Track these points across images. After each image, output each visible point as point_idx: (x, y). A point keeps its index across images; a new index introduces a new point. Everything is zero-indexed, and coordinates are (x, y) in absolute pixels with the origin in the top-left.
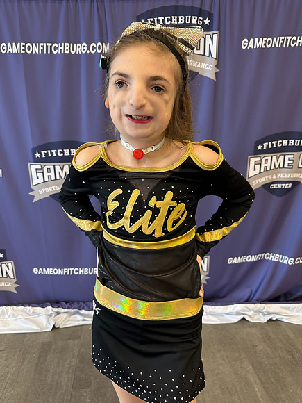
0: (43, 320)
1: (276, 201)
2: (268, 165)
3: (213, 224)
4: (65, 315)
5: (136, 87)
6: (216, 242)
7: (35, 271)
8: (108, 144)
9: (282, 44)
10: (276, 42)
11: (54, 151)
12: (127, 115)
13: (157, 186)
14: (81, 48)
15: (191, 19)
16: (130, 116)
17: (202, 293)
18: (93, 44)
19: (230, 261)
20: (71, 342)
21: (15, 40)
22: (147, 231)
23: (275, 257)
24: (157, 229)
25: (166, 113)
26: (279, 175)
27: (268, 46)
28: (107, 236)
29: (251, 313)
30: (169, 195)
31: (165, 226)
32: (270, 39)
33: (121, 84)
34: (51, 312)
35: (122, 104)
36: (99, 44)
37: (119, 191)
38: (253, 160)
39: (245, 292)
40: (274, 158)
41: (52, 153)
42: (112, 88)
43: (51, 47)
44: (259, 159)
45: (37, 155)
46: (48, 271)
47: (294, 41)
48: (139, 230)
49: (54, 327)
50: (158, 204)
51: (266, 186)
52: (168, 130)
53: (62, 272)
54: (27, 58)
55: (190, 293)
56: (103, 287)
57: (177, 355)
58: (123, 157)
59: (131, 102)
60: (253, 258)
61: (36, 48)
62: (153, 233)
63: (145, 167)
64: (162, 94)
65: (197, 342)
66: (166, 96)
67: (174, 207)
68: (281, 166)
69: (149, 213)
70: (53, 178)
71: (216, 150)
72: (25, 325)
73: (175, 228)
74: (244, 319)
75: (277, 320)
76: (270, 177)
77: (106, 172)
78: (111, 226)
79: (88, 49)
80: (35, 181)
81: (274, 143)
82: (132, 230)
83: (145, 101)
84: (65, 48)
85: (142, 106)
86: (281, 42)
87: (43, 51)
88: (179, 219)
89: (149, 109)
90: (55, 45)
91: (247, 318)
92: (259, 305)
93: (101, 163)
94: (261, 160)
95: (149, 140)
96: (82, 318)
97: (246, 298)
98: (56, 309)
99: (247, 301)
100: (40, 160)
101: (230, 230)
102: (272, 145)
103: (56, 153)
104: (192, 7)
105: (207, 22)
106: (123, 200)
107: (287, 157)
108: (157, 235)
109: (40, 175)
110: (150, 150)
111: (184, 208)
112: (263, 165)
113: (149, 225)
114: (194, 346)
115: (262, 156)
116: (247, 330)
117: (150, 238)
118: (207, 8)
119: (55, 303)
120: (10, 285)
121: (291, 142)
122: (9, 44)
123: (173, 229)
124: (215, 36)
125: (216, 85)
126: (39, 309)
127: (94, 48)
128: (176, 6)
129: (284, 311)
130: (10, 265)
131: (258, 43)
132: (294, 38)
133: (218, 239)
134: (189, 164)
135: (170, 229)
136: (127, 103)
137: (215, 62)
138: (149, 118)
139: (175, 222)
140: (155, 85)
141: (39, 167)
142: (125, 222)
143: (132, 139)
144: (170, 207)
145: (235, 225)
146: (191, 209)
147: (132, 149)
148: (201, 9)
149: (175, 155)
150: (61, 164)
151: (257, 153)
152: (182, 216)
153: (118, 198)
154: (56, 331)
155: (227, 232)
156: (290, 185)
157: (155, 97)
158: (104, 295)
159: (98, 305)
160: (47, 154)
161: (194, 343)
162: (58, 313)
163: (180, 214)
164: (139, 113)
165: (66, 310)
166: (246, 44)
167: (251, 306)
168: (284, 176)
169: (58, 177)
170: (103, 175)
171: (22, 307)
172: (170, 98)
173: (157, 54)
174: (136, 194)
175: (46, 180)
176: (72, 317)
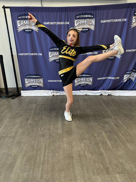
0: (50, 93)
1: (110, 62)
7: (48, 81)
9: (111, 21)
15: (89, 16)
19: (98, 79)
21: (47, 21)
23: (110, 78)
27: (107, 22)
36: (67, 22)
42: (68, 36)
46: (52, 81)
47: (114, 21)
53: (55, 81)
54: (50, 26)
60: (104, 78)
62: (70, 55)
70: (54, 56)
75: (110, 95)
79: (64, 23)
84: (59, 23)
87: (53, 24)
91: (102, 94)
92: (106, 91)
96: (60, 93)
97: (103, 89)
103: (55, 49)
105: (92, 16)
118: (92, 13)
119: (53, 89)
125: (94, 31)
128: (85, 13)
129: (112, 92)
137: (94, 26)
141: (51, 53)
144: (73, 51)
150: (56, 52)
154: (54, 96)
160: (53, 49)
165: (56, 91)
166: (102, 22)
171: (45, 90)
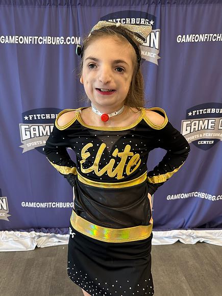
0: (28, 241)
1: (202, 153)
2: (197, 127)
3: (160, 170)
4: (45, 238)
5: (104, 68)
6: (162, 184)
7: (23, 204)
8: (82, 110)
9: (206, 39)
10: (202, 38)
11: (39, 115)
12: (97, 89)
13: (118, 141)
14: (59, 40)
15: (140, 20)
16: (99, 90)
17: (151, 222)
18: (69, 38)
19: (169, 198)
20: (49, 258)
21: (11, 34)
22: (111, 175)
23: (202, 195)
24: (118, 173)
25: (125, 87)
26: (204, 134)
27: (196, 41)
28: (81, 179)
29: (184, 237)
30: (128, 147)
31: (125, 171)
32: (197, 35)
33: (92, 66)
34: (34, 236)
35: (93, 81)
36: (73, 37)
37: (90, 145)
38: (185, 123)
39: (180, 221)
40: (201, 122)
41: (37, 117)
42: (85, 69)
43: (37, 39)
44: (189, 122)
45: (26, 118)
46: (33, 205)
47: (215, 37)
48: (105, 174)
49: (36, 247)
50: (120, 155)
51: (195, 142)
52: (126, 99)
53: (43, 205)
54: (20, 47)
55: (143, 222)
56: (78, 217)
57: (134, 269)
58: (93, 119)
59: (100, 79)
60: (186, 196)
61: (27, 40)
62: (116, 176)
63: (110, 127)
64: (123, 73)
65: (148, 259)
66: (126, 75)
67: (131, 157)
68: (206, 128)
69: (112, 161)
70: (38, 135)
71: (163, 115)
72: (14, 246)
73: (132, 172)
74: (179, 241)
75: (203, 242)
76: (198, 136)
77: (81, 130)
78: (84, 171)
79: (65, 41)
80: (24, 137)
81: (201, 111)
82: (100, 174)
83: (110, 79)
84: (48, 40)
85: (108, 82)
86: (206, 38)
87: (31, 42)
88: (135, 166)
89: (113, 85)
90: (41, 38)
91: (181, 241)
92: (190, 231)
93: (76, 124)
94: (191, 123)
95: (112, 107)
96: (58, 240)
97: (180, 226)
98: (38, 234)
99: (182, 228)
100: (28, 122)
101: (172, 174)
102: (199, 112)
103: (40, 117)
104: (141, 12)
105: (152, 23)
106: (93, 151)
107: (210, 121)
108: (118, 178)
109: (28, 133)
110: (114, 114)
111: (139, 157)
112: (193, 127)
113: (113, 170)
114: (146, 262)
115: (192, 120)
116: (182, 250)
117: (114, 180)
118: (152, 13)
119: (38, 229)
120: (4, 215)
121: (213, 111)
122: (7, 37)
123: (130, 173)
124: (158, 33)
125: (158, 68)
126: (25, 233)
127: (69, 40)
128: (129, 11)
129: (209, 235)
130: (4, 200)
131: (189, 39)
132: (215, 35)
133: (164, 181)
134: (143, 124)
135: (128, 173)
136: (97, 80)
137: (158, 52)
138: (113, 91)
139: (132, 168)
140: (118, 67)
141: (27, 127)
142: (94, 168)
143: (101, 106)
144: (128, 157)
145: (175, 171)
146: (144, 158)
147: (100, 114)
148: (147, 14)
149: (132, 118)
150: (44, 125)
151: (188, 118)
152: (137, 163)
153: (89, 150)
154: (38, 250)
155: (170, 176)
156: (213, 142)
157: (118, 76)
158: (78, 223)
159: (74, 231)
160: (33, 117)
161: (146, 260)
162: (40, 236)
163: (136, 162)
164: (106, 87)
165: (45, 234)
166: (180, 39)
167: (184, 231)
168: (208, 135)
169: (41, 135)
170: (78, 133)
171: (13, 232)
172: (128, 77)
173: (119, 44)
174: (103, 147)
175: (32, 136)
176: (50, 240)
